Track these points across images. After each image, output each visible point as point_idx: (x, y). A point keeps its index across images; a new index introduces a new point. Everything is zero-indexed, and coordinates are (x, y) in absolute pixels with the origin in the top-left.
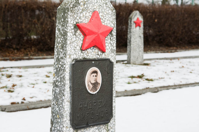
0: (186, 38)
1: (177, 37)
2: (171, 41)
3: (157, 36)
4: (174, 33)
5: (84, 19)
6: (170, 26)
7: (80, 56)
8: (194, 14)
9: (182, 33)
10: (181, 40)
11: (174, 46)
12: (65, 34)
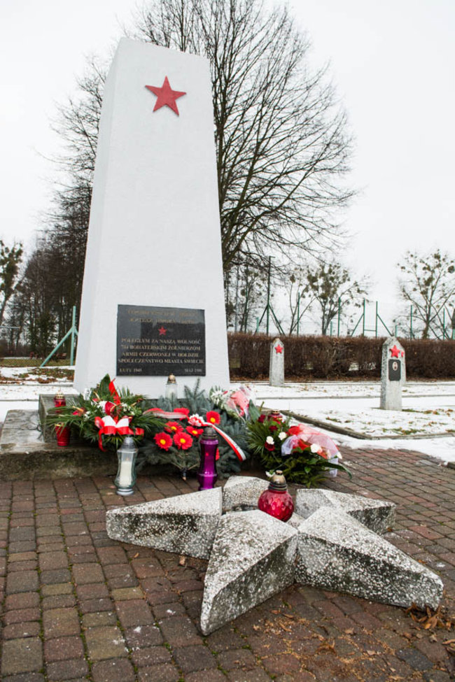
0: (446, 370)
1: (436, 369)
2: (431, 372)
3: (417, 367)
4: (433, 365)
5: (392, 347)
6: (429, 358)
7: (391, 358)
8: (452, 348)
9: (442, 365)
10: (441, 372)
11: (434, 378)
12: (386, 352)
